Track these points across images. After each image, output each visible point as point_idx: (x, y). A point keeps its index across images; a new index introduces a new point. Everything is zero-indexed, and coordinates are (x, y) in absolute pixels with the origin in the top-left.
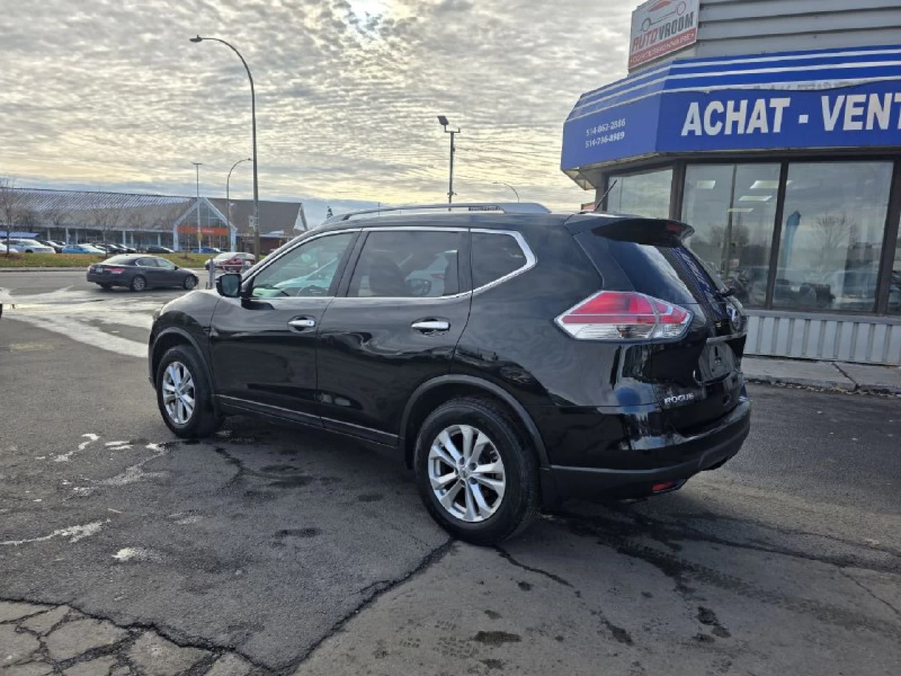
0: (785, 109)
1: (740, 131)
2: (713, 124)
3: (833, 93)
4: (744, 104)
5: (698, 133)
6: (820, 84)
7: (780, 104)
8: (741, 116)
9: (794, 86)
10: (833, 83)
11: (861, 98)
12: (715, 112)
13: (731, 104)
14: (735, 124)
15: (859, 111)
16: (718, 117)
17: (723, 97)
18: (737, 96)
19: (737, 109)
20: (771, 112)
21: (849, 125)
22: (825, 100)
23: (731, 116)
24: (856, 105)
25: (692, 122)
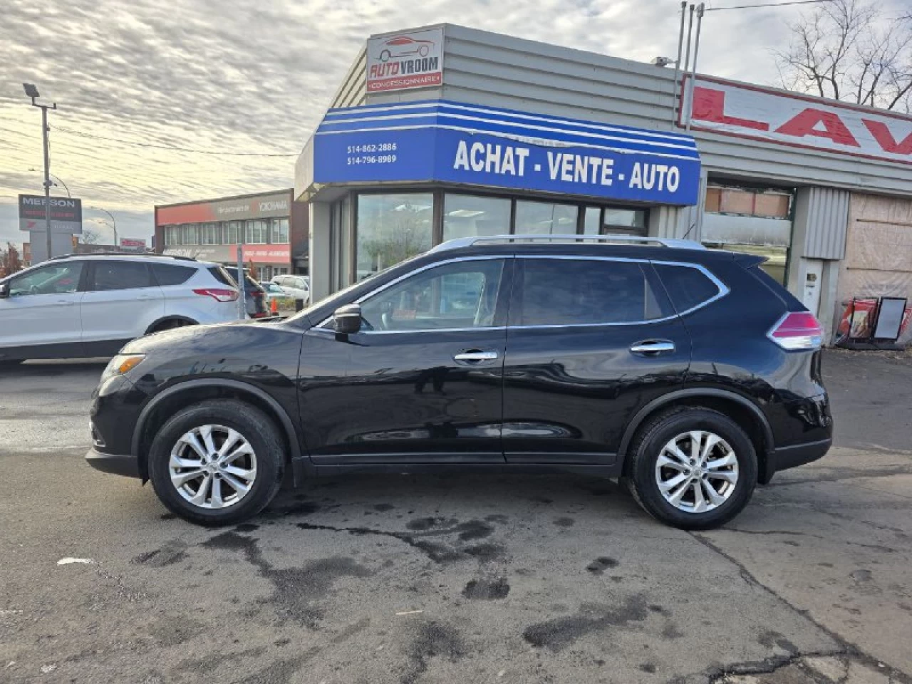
0: (526, 157)
1: (497, 170)
2: (477, 163)
3: (555, 150)
4: (498, 148)
5: (467, 168)
6: (547, 142)
7: (523, 153)
8: (496, 158)
9: (530, 140)
10: (555, 143)
11: (569, 157)
12: (478, 151)
13: (489, 146)
14: (493, 164)
15: (570, 167)
16: (481, 157)
17: (485, 140)
18: (494, 141)
19: (493, 152)
20: (516, 158)
21: (566, 178)
22: (550, 155)
23: (490, 158)
24: (569, 162)
25: (462, 157)
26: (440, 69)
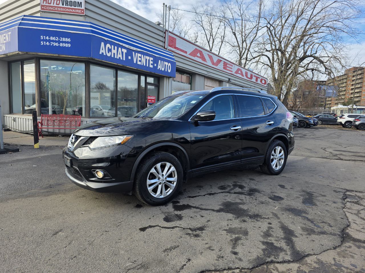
0: (125, 53)
1: (116, 57)
2: (109, 53)
3: (136, 52)
4: (116, 47)
5: (105, 54)
6: (132, 48)
7: (125, 51)
8: (115, 52)
9: (127, 46)
10: (135, 49)
11: (139, 55)
12: (108, 48)
13: (113, 46)
14: (114, 54)
15: (140, 59)
16: (110, 50)
17: (111, 43)
18: (115, 44)
19: (114, 49)
20: (122, 53)
21: (139, 63)
22: (134, 53)
23: (113, 51)
24: (140, 57)
25: (102, 50)
26: (83, 8)
